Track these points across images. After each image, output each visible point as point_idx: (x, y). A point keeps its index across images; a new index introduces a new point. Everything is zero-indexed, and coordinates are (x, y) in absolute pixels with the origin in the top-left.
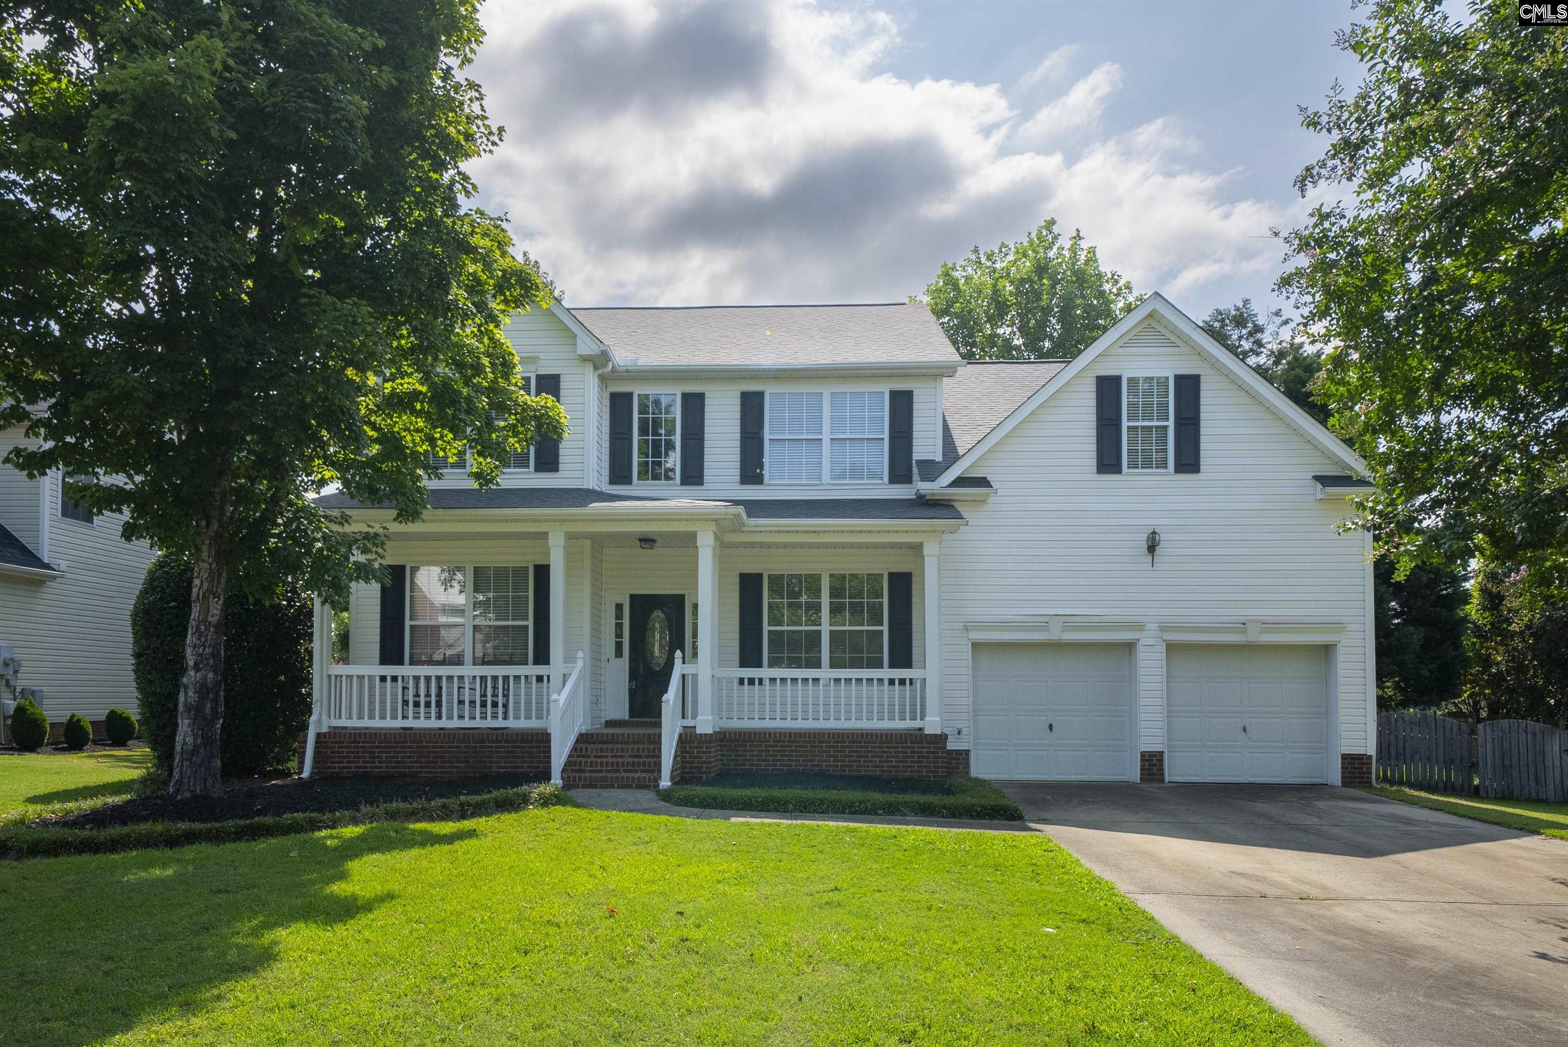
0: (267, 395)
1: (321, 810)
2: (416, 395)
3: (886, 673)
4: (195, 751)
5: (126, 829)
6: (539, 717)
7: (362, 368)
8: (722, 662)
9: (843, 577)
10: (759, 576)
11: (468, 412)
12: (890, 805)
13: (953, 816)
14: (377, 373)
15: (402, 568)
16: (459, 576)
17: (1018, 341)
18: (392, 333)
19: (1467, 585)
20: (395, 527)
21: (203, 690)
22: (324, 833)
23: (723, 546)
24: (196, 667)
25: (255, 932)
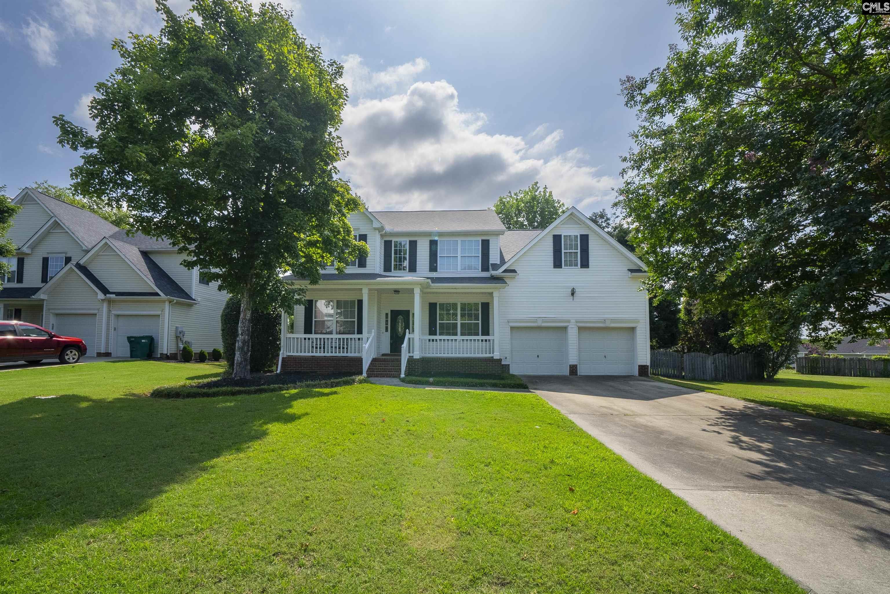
0: (267, 242)
1: (283, 384)
2: (318, 241)
3: (480, 337)
4: (241, 363)
5: (218, 389)
6: (359, 352)
7: (299, 233)
8: (423, 334)
9: (465, 304)
10: (436, 304)
11: (335, 247)
12: (481, 383)
13: (504, 387)
14: (304, 234)
15: (312, 301)
16: (331, 303)
17: (526, 223)
18: (310, 220)
19: (680, 307)
20: (310, 287)
21: (244, 342)
22: (284, 392)
23: (423, 293)
24: (242, 334)
25: (261, 425)
